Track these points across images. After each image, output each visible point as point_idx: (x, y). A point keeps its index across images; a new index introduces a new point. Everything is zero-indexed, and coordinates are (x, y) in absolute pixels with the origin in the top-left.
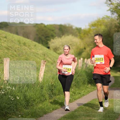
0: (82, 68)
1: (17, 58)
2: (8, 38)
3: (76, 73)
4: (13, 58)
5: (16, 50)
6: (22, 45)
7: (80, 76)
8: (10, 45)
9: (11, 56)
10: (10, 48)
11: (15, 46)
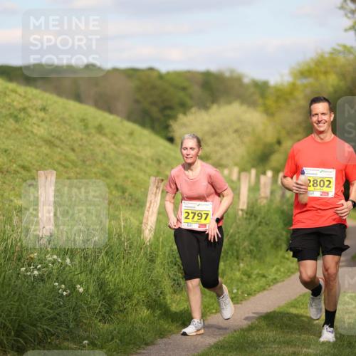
0: (271, 201)
1: (78, 170)
2: (50, 111)
3: (253, 217)
4: (65, 170)
5: (76, 146)
6: (93, 131)
7: (264, 224)
8: (57, 133)
9: (59, 163)
10: (57, 142)
11: (72, 135)
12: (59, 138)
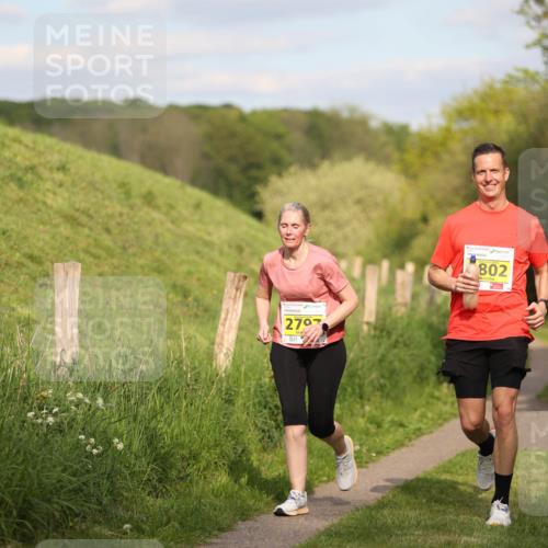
0: (413, 309)
1: (115, 261)
2: (73, 170)
3: (384, 334)
4: (96, 261)
5: (112, 224)
6: (138, 201)
7: (401, 346)
8: (83, 205)
9: (87, 251)
10: (84, 219)
11: (107, 207)
12: (85, 212)
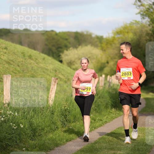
0: (104, 88)
1: (21, 74)
2: (9, 49)
4: (15, 74)
5: (20, 64)
6: (27, 58)
7: (101, 98)
8: (12, 59)
9: (12, 72)
10: (12, 63)
11: (18, 59)
12: (12, 61)
